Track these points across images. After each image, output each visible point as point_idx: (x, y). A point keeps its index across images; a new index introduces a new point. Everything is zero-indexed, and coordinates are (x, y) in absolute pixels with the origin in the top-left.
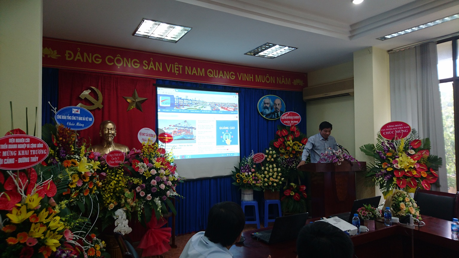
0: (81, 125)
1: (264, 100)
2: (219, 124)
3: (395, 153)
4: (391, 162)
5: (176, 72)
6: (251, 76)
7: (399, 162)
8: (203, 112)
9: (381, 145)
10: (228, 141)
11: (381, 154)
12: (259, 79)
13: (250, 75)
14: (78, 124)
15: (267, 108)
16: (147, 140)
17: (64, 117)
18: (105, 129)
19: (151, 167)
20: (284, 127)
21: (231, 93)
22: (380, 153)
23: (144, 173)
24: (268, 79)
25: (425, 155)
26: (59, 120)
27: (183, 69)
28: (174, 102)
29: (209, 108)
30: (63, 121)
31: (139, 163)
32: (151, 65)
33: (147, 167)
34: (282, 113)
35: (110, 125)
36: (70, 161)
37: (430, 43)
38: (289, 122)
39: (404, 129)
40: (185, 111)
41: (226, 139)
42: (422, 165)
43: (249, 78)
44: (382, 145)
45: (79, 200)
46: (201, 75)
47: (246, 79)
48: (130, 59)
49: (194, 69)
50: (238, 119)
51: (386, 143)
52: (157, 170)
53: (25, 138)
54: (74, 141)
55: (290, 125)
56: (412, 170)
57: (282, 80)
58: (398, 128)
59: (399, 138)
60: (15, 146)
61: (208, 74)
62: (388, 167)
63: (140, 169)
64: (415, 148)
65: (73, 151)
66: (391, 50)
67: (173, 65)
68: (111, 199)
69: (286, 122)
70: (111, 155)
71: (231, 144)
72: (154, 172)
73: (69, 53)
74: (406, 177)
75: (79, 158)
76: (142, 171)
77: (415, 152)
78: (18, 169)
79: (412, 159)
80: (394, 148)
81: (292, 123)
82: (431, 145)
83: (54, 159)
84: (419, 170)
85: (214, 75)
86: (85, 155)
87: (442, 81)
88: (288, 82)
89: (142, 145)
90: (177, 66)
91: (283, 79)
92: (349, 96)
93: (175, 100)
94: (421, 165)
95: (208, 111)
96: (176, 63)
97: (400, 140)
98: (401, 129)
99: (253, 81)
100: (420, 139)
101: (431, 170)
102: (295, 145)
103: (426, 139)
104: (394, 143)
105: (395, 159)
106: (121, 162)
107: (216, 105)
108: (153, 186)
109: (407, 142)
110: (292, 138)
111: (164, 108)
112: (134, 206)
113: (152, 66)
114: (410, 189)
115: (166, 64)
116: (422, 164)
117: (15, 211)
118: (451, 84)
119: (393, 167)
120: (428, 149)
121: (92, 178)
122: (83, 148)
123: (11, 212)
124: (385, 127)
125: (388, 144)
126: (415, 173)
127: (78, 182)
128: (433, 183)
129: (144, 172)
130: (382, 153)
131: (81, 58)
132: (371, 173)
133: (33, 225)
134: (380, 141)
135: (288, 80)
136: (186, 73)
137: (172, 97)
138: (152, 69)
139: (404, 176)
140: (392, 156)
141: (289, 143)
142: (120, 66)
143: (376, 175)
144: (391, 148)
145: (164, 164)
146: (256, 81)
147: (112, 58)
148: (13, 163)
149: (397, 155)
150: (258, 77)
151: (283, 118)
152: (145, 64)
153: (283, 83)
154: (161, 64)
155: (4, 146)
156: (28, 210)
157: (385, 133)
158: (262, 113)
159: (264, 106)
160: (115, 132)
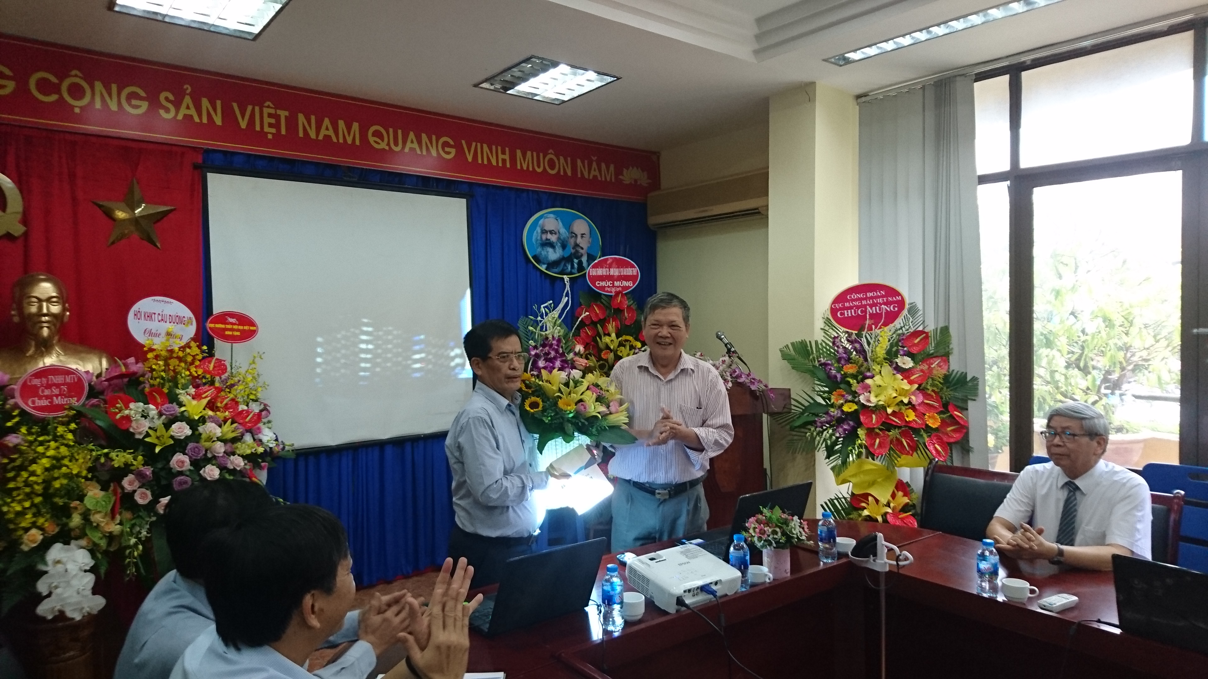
1: (541, 222)
3: (865, 364)
4: (853, 389)
5: (267, 129)
6: (503, 153)
7: (874, 389)
9: (831, 344)
11: (831, 369)
12: (526, 161)
13: (499, 148)
15: (552, 245)
16: (163, 334)
18: (27, 301)
19: (171, 415)
20: (595, 296)
22: (829, 364)
23: (148, 435)
24: (552, 165)
25: (938, 370)
27: (292, 123)
31: (132, 405)
32: (184, 105)
33: (160, 414)
34: (591, 258)
35: (45, 289)
37: (958, 78)
38: (609, 283)
39: (887, 304)
42: (929, 395)
43: (496, 156)
44: (834, 343)
46: (349, 141)
47: (489, 159)
48: (114, 86)
49: (327, 122)
51: (842, 340)
52: (193, 424)
55: (611, 292)
56: (903, 408)
57: (593, 169)
58: (873, 301)
59: (876, 328)
61: (372, 139)
62: (847, 401)
63: (134, 424)
64: (915, 352)
66: (865, 95)
67: (257, 109)
68: (34, 515)
69: (603, 284)
70: (36, 382)
72: (181, 430)
74: (888, 426)
76: (140, 427)
77: (915, 362)
79: (905, 381)
80: (862, 352)
81: (618, 287)
82: (955, 344)
84: (921, 409)
85: (388, 144)
87: (984, 179)
88: (607, 173)
89: (145, 349)
90: (272, 111)
91: (594, 165)
92: (757, 217)
94: (926, 396)
96: (268, 103)
97: (878, 331)
98: (881, 304)
99: (508, 165)
100: (926, 330)
101: (950, 408)
102: (624, 346)
103: (942, 329)
104: (864, 340)
105: (863, 380)
106: (73, 401)
108: (181, 473)
109: (894, 336)
110: (617, 326)
112: (115, 533)
113: (187, 109)
114: (899, 459)
115: (235, 105)
116: (929, 392)
118: (1004, 186)
119: (858, 403)
120: (946, 356)
124: (841, 298)
125: (848, 341)
126: (911, 416)
128: (955, 443)
129: (151, 432)
130: (832, 365)
132: (805, 418)
134: (828, 335)
135: (608, 168)
136: (301, 134)
138: (188, 118)
139: (883, 424)
140: (858, 372)
141: (607, 339)
142: (81, 108)
143: (815, 422)
144: (854, 353)
145: (219, 405)
146: (519, 167)
147: (54, 79)
149: (869, 370)
150: (524, 155)
151: (594, 274)
152: (164, 103)
153: (595, 177)
154: (219, 103)
157: (842, 314)
158: (535, 257)
159: (541, 238)
160: (64, 310)
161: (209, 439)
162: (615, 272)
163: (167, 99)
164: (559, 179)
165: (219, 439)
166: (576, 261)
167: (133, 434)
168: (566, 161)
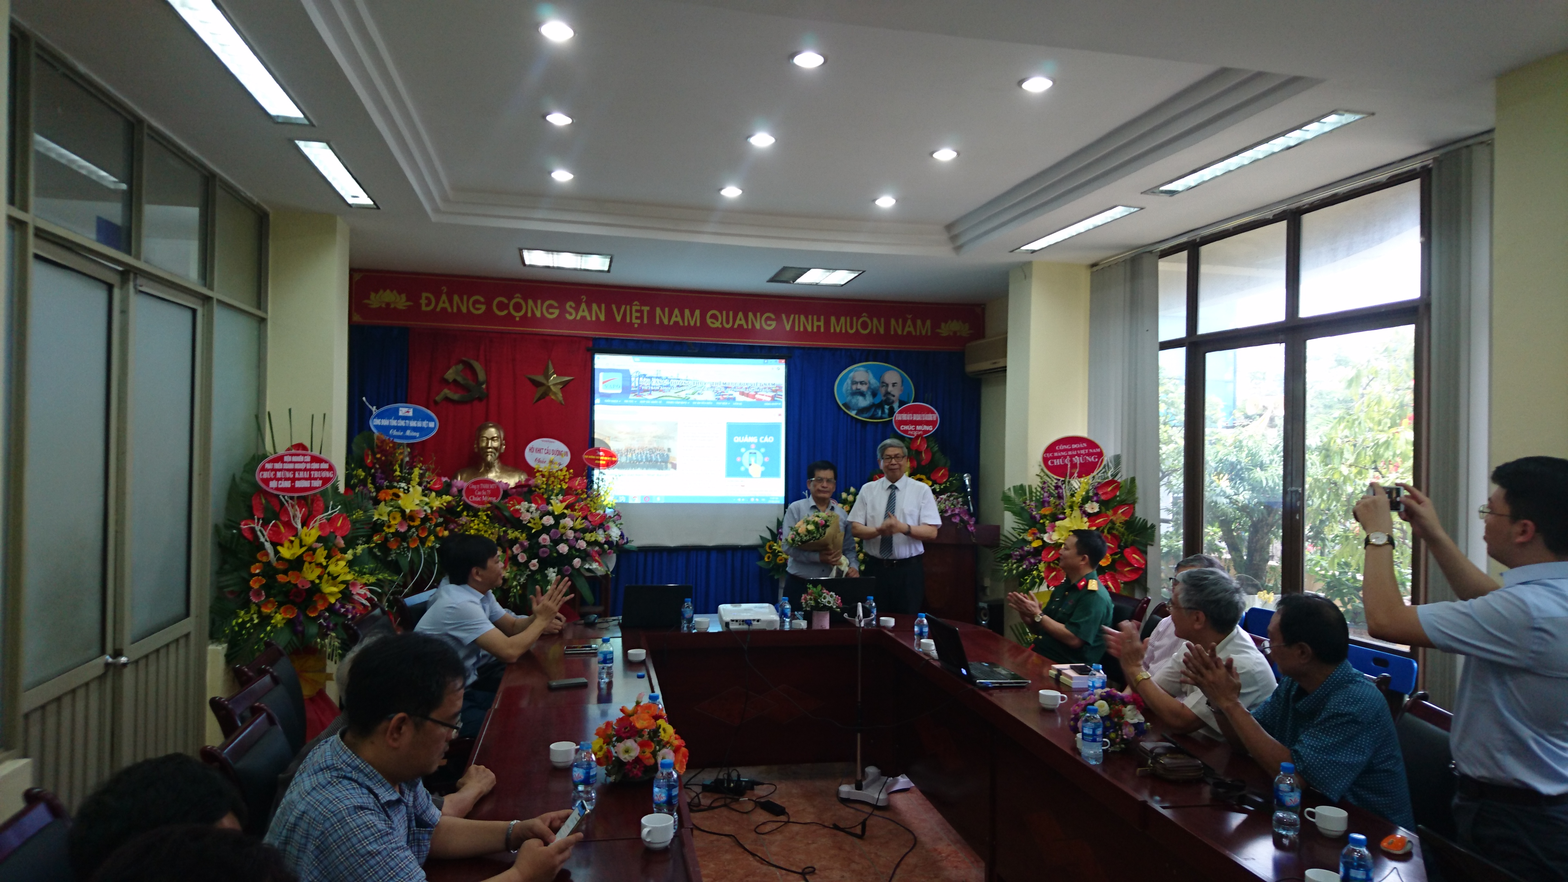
0: (414, 434)
1: (851, 375)
2: (734, 430)
3: (1060, 507)
4: (1046, 528)
5: (633, 320)
6: (819, 320)
7: (1058, 529)
8: (694, 403)
10: (756, 469)
11: (1033, 510)
12: (838, 325)
13: (815, 317)
14: (408, 433)
15: (862, 394)
16: (548, 462)
17: (385, 422)
18: (483, 439)
19: (545, 511)
21: (766, 361)
23: (529, 522)
24: (865, 326)
25: (1123, 516)
26: (377, 427)
27: (651, 314)
28: (631, 384)
29: (710, 396)
30: (384, 429)
31: (524, 504)
32: (581, 310)
33: (539, 510)
35: (492, 432)
36: (391, 492)
37: (1149, 254)
38: (912, 427)
39: (1089, 454)
40: (653, 402)
41: (750, 465)
43: (812, 324)
44: (1042, 488)
45: (400, 553)
46: (693, 324)
47: (804, 326)
48: (539, 302)
49: (677, 311)
50: (782, 420)
51: (1050, 486)
52: (556, 518)
53: (304, 455)
54: (402, 460)
55: (913, 435)
57: (908, 324)
58: (1073, 453)
60: (291, 466)
61: (708, 320)
62: (1036, 538)
63: (523, 515)
65: (399, 476)
66: (1098, 263)
67: (627, 307)
69: (906, 428)
70: (474, 487)
71: (764, 474)
72: (549, 521)
73: (427, 298)
75: (406, 488)
76: (526, 517)
77: (1100, 508)
78: (296, 495)
81: (920, 431)
83: (365, 486)
85: (722, 323)
86: (420, 484)
88: (924, 328)
89: (535, 470)
90: (639, 308)
91: (909, 322)
93: (633, 379)
95: (706, 401)
96: (632, 302)
98: (1084, 456)
99: (822, 330)
100: (1117, 481)
103: (1131, 479)
105: (1054, 521)
106: (494, 500)
107: (726, 388)
108: (545, 546)
111: (608, 396)
113: (583, 312)
115: (613, 307)
117: (286, 544)
119: (1043, 541)
120: (1132, 505)
121: (425, 519)
122: (417, 472)
123: (282, 545)
124: (1051, 448)
125: (1055, 486)
127: (401, 524)
128: (1135, 581)
129: (532, 520)
131: (447, 305)
132: (1007, 551)
133: (306, 565)
135: (923, 324)
136: (658, 322)
137: (626, 374)
138: (583, 317)
140: (1052, 514)
142: (521, 315)
144: (1054, 497)
145: (576, 507)
146: (832, 330)
147: (506, 301)
148: (289, 486)
149: (1061, 513)
150: (838, 321)
151: (900, 419)
152: (569, 309)
153: (909, 333)
154: (603, 305)
155: (278, 466)
156: (301, 546)
157: (1052, 463)
158: (845, 405)
159: (851, 388)
160: (501, 445)
161: (564, 527)
162: (917, 417)
163: (571, 307)
164: (870, 337)
165: (571, 529)
166: (887, 407)
167: (522, 521)
168: (879, 321)
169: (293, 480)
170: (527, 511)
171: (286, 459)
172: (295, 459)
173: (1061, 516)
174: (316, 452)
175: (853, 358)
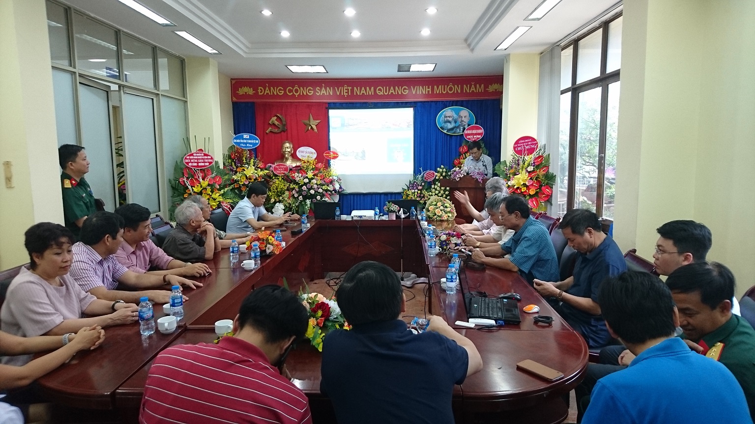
0: (250, 145)
1: (444, 113)
3: (518, 169)
5: (345, 94)
6: (429, 88)
10: (400, 158)
13: (426, 87)
16: (307, 157)
17: (238, 141)
18: (284, 148)
21: (404, 109)
22: (507, 169)
24: (451, 89)
26: (235, 143)
27: (352, 91)
28: (345, 122)
29: (379, 126)
30: (238, 144)
31: (296, 173)
33: (302, 176)
35: (287, 145)
36: (242, 168)
38: (472, 137)
39: (532, 144)
40: (354, 130)
42: (535, 182)
43: (425, 90)
46: (370, 94)
47: (422, 91)
48: (305, 88)
49: (363, 89)
50: (412, 136)
52: (310, 179)
53: (202, 153)
54: (246, 156)
56: (523, 186)
57: (472, 88)
58: (527, 144)
60: (196, 157)
61: (377, 92)
64: (537, 165)
65: (245, 162)
67: (342, 88)
68: (274, 196)
69: (470, 137)
71: (403, 161)
72: (306, 181)
73: (261, 89)
75: (248, 167)
76: (297, 179)
77: (536, 169)
78: (199, 168)
79: (527, 176)
83: (231, 166)
85: (383, 93)
86: (254, 166)
87: (564, 91)
88: (480, 89)
90: (347, 88)
91: (473, 86)
93: (345, 120)
95: (378, 129)
96: (345, 86)
99: (430, 93)
100: (543, 156)
103: (548, 155)
105: (514, 175)
106: (285, 172)
107: (387, 122)
108: (305, 191)
111: (336, 128)
112: (289, 203)
113: (323, 91)
115: (336, 88)
117: (196, 187)
122: (252, 160)
124: (517, 143)
127: (246, 181)
129: (300, 180)
131: (269, 92)
135: (480, 86)
136: (355, 94)
137: (343, 118)
138: (324, 94)
140: (514, 172)
142: (297, 95)
144: (515, 165)
145: (319, 175)
146: (435, 93)
147: (292, 89)
148: (196, 165)
150: (438, 88)
152: (317, 90)
154: (332, 88)
155: (191, 157)
156: (201, 187)
157: (517, 149)
158: (441, 128)
159: (444, 120)
160: (291, 150)
162: (474, 132)
163: (318, 89)
165: (316, 184)
167: (296, 181)
168: (458, 87)
169: (198, 163)
170: (297, 176)
171: (194, 155)
172: (197, 155)
173: (518, 173)
174: (207, 153)
175: (445, 105)
